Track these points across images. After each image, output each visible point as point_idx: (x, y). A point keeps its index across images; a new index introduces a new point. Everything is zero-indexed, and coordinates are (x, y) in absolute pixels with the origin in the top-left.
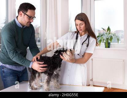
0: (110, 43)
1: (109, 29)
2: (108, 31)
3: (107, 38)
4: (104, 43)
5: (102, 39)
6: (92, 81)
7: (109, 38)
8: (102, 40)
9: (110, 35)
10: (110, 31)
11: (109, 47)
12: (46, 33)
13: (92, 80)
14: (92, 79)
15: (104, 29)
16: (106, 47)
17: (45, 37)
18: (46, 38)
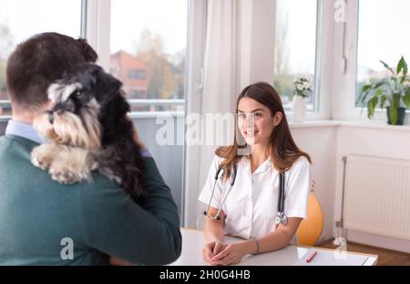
0: (404, 109)
1: (402, 64)
2: (399, 70)
3: (396, 92)
4: (385, 110)
5: (379, 96)
6: (342, 226)
7: (403, 94)
8: (379, 100)
9: (405, 83)
10: (405, 72)
11: (400, 122)
12: (202, 70)
13: (340, 224)
14: (342, 220)
15: (386, 66)
16: (390, 123)
17: (200, 83)
18: (201, 86)
